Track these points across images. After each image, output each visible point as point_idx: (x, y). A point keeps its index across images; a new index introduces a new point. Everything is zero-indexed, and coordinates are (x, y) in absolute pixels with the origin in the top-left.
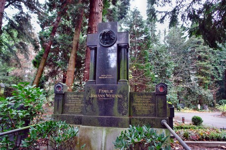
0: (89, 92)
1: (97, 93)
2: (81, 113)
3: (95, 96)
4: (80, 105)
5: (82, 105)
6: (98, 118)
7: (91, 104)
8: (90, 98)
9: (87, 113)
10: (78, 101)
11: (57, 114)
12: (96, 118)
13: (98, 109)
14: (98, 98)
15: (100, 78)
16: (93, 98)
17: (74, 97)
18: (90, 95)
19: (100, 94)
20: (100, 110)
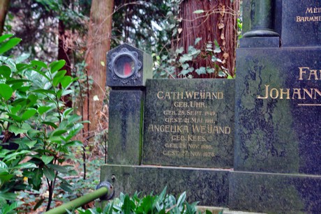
0: (254, 77)
1: (290, 84)
2: (216, 160)
3: (281, 94)
4: (211, 131)
5: (219, 129)
6: (296, 180)
7: (263, 125)
8: (260, 103)
9: (248, 163)
10: (203, 117)
11: (123, 163)
12: (290, 181)
13: (294, 147)
14: (294, 103)
15: (299, 19)
16: (272, 103)
17: (187, 100)
18: (261, 91)
19: (303, 84)
20: (304, 150)
